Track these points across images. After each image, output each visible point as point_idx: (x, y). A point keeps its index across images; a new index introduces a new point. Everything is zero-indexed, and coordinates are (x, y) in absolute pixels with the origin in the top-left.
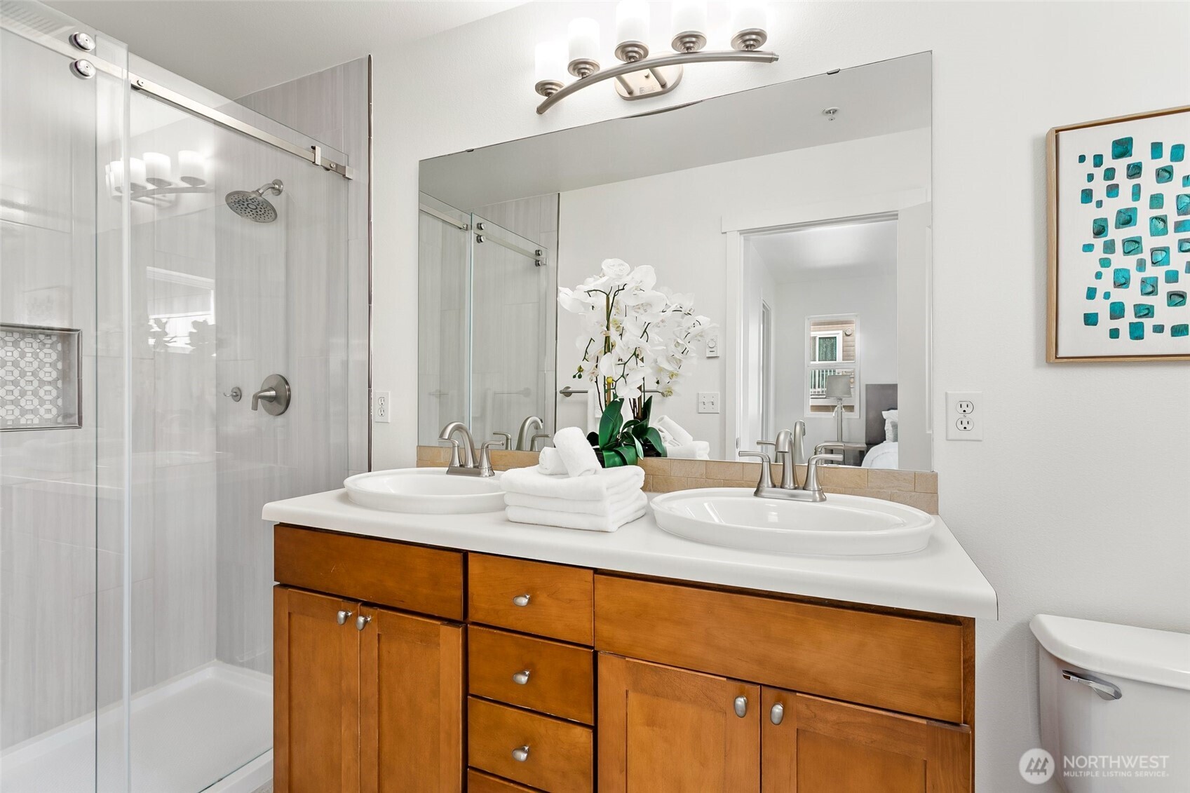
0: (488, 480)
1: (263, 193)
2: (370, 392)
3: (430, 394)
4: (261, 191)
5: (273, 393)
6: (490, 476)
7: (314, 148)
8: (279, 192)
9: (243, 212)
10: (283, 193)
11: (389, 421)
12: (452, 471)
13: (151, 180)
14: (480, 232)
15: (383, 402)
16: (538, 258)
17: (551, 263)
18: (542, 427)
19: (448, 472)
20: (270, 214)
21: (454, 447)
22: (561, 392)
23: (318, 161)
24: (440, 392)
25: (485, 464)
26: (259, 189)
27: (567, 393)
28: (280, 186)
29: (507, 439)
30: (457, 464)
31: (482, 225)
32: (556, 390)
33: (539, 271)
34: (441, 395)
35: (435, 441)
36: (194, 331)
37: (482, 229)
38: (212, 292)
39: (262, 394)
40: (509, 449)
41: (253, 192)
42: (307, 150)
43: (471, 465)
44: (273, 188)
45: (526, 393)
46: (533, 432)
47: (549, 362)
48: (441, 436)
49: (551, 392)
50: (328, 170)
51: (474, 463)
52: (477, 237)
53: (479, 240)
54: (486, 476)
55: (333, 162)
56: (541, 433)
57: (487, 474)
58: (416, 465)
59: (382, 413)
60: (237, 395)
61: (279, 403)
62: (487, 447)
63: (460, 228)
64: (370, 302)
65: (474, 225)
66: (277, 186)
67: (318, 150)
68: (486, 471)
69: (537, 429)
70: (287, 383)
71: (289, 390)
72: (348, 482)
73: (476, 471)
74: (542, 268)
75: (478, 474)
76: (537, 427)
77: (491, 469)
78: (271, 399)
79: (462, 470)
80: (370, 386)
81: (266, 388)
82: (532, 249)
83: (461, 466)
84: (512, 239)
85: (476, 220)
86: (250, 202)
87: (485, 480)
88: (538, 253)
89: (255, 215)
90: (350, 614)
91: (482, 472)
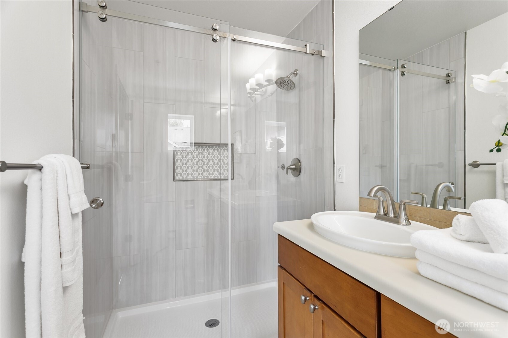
0: (406, 228)
1: (290, 77)
2: (334, 166)
3: (376, 166)
4: (289, 76)
5: (294, 167)
6: (406, 225)
7: (306, 46)
8: (296, 74)
9: (282, 87)
10: (298, 75)
11: (344, 182)
12: (378, 217)
13: (257, 85)
14: (403, 70)
15: (341, 171)
16: (448, 79)
17: (460, 80)
18: (453, 190)
19: (376, 217)
20: (292, 85)
21: (380, 201)
22: (470, 165)
23: (308, 52)
24: (382, 165)
25: (403, 216)
26: (288, 75)
27: (475, 165)
28: (297, 72)
29: (423, 198)
30: (382, 213)
31: (405, 65)
32: (465, 163)
33: (449, 88)
34: (382, 167)
35: (366, 196)
36: (272, 142)
37: (405, 67)
38: (286, 127)
39: (290, 167)
40: (425, 205)
41: (286, 77)
42: (303, 47)
43: (392, 215)
44: (294, 74)
45: (440, 165)
46: (446, 194)
47: (459, 145)
48: (369, 194)
49: (461, 164)
50: (313, 55)
51: (394, 213)
52: (402, 73)
53: (403, 74)
54: (403, 225)
55: (315, 50)
56: (452, 195)
57: (404, 223)
58: (358, 209)
59: (340, 177)
60: (283, 167)
61: (297, 171)
62: (405, 204)
63: (390, 70)
64: (334, 118)
65: (400, 66)
66: (295, 72)
67: (308, 46)
68: (403, 222)
69: (449, 191)
70: (300, 162)
71: (301, 165)
72: (314, 216)
73: (396, 220)
74: (452, 85)
75: (398, 222)
76: (449, 190)
77: (408, 220)
78: (293, 169)
79: (385, 217)
80: (334, 163)
81: (292, 164)
82: (444, 73)
83: (385, 214)
84: (427, 70)
85: (400, 63)
86: (284, 82)
87: (402, 227)
88: (448, 75)
89: (287, 87)
90: (308, 298)
91: (400, 221)
